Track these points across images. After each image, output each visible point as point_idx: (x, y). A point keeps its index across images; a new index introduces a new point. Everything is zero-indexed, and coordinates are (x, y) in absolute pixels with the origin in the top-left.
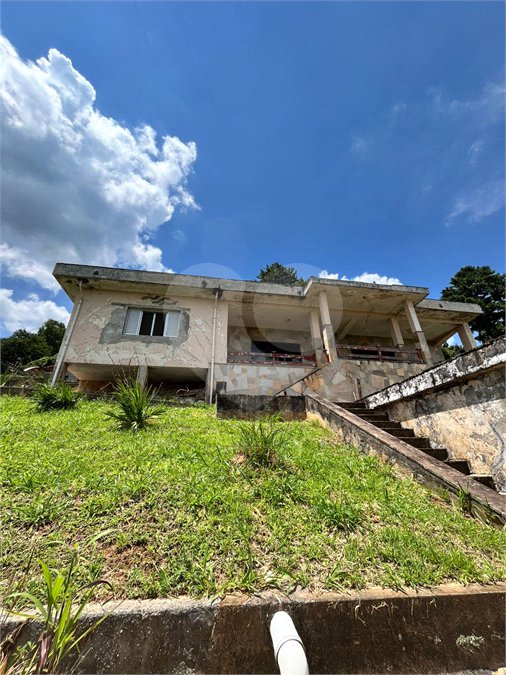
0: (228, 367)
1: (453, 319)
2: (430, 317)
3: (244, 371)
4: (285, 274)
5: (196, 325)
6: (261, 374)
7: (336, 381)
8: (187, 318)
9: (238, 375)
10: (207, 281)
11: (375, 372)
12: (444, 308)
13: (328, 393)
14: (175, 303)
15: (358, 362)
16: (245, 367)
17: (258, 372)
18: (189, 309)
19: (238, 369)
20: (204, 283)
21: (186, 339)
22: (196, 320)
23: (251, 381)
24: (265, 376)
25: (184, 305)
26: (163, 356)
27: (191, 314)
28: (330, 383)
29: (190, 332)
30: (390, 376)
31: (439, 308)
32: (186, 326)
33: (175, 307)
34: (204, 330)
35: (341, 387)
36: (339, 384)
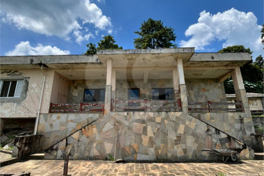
0: (49, 115)
1: (227, 66)
2: (206, 66)
3: (58, 118)
4: (155, 25)
5: (32, 88)
6: (69, 119)
7: (104, 130)
8: (27, 83)
9: (54, 121)
10: (34, 59)
11: (137, 121)
12: (215, 59)
13: (97, 138)
14: (21, 74)
15: (125, 113)
16: (59, 115)
17: (67, 117)
18: (29, 78)
19: (55, 116)
20: (32, 61)
21: (25, 98)
22: (33, 85)
23: (62, 124)
24: (72, 121)
25: (26, 75)
26: (10, 110)
27: (30, 81)
28: (100, 131)
29: (28, 94)
30: (148, 123)
31: (212, 60)
32: (26, 89)
33: (20, 77)
34: (37, 91)
35: (108, 134)
36: (107, 132)
